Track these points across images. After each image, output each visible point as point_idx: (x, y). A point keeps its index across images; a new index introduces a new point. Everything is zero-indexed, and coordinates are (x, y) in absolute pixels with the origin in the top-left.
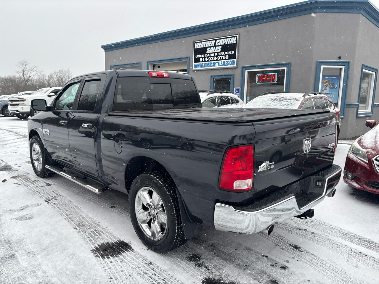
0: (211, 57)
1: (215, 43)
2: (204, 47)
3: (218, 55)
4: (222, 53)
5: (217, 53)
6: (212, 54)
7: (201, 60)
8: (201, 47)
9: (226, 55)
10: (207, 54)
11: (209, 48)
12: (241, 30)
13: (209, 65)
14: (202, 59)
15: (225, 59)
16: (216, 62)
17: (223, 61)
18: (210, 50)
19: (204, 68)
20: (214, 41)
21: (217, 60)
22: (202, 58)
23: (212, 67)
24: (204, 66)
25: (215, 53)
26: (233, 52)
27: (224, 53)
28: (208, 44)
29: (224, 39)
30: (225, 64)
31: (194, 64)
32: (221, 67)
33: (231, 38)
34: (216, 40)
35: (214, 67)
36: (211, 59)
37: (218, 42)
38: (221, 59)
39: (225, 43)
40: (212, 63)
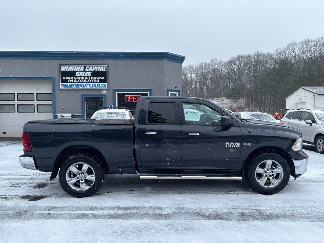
0: (81, 79)
1: (85, 69)
2: (73, 70)
3: (89, 79)
4: (93, 77)
5: (88, 77)
6: (82, 77)
7: (69, 81)
8: (69, 70)
9: (97, 79)
10: (77, 77)
11: (79, 72)
12: (110, 62)
13: (79, 86)
14: (70, 80)
15: (96, 82)
16: (86, 83)
17: (94, 84)
18: (79, 73)
19: (74, 88)
20: (84, 67)
21: (87, 82)
22: (71, 79)
23: (83, 88)
24: (74, 86)
25: (85, 77)
26: (103, 78)
27: (94, 77)
28: (77, 69)
29: (91, 67)
30: (96, 86)
31: (61, 84)
32: (92, 88)
33: (100, 67)
34: (85, 67)
35: (85, 88)
36: (81, 81)
37: (88, 68)
38: (92, 82)
39: (95, 70)
40: (82, 84)
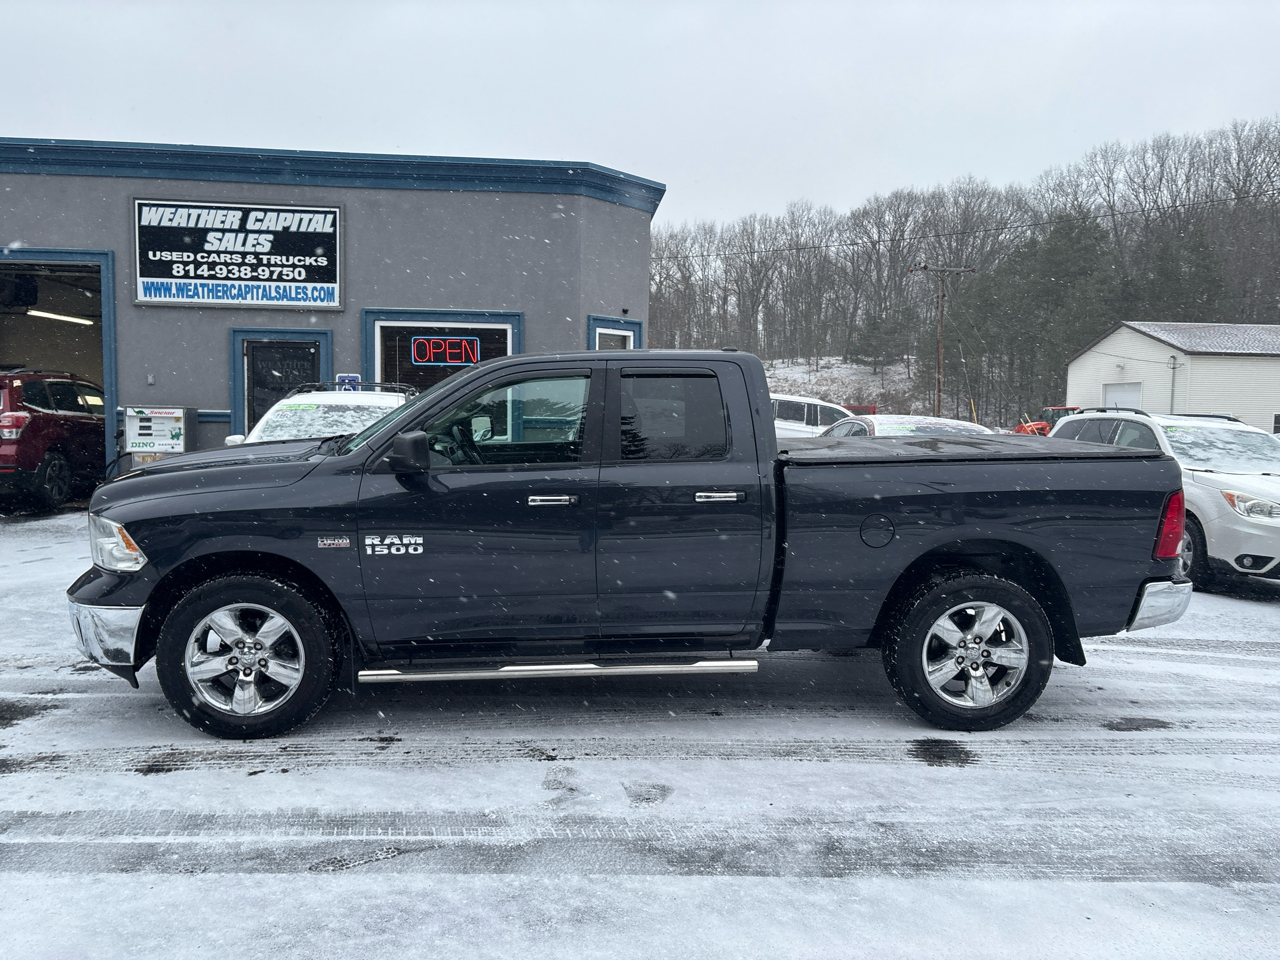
0: (226, 264)
1: (244, 220)
2: (192, 224)
3: (260, 263)
4: (279, 258)
5: (256, 255)
6: (234, 256)
7: (178, 269)
8: (174, 224)
9: (294, 266)
10: (209, 253)
11: (219, 235)
12: (354, 198)
13: (220, 291)
14: (181, 266)
15: (290, 277)
16: (250, 283)
17: (281, 284)
18: (220, 240)
19: (196, 300)
20: (239, 214)
21: (253, 279)
22: (186, 264)
23: (236, 301)
24: (196, 294)
25: (244, 255)
26: (323, 262)
27: (284, 258)
28: (209, 219)
29: (269, 214)
30: (293, 295)
31: (140, 280)
32: (275, 302)
33: (311, 216)
34: (246, 213)
35: (244, 302)
36: (229, 271)
37: (257, 220)
38: (275, 277)
39: (288, 228)
40: (233, 286)
